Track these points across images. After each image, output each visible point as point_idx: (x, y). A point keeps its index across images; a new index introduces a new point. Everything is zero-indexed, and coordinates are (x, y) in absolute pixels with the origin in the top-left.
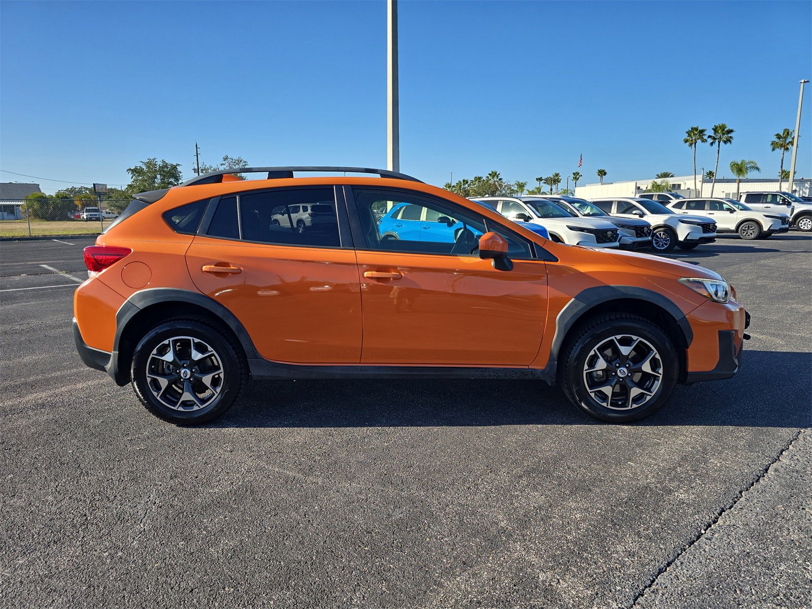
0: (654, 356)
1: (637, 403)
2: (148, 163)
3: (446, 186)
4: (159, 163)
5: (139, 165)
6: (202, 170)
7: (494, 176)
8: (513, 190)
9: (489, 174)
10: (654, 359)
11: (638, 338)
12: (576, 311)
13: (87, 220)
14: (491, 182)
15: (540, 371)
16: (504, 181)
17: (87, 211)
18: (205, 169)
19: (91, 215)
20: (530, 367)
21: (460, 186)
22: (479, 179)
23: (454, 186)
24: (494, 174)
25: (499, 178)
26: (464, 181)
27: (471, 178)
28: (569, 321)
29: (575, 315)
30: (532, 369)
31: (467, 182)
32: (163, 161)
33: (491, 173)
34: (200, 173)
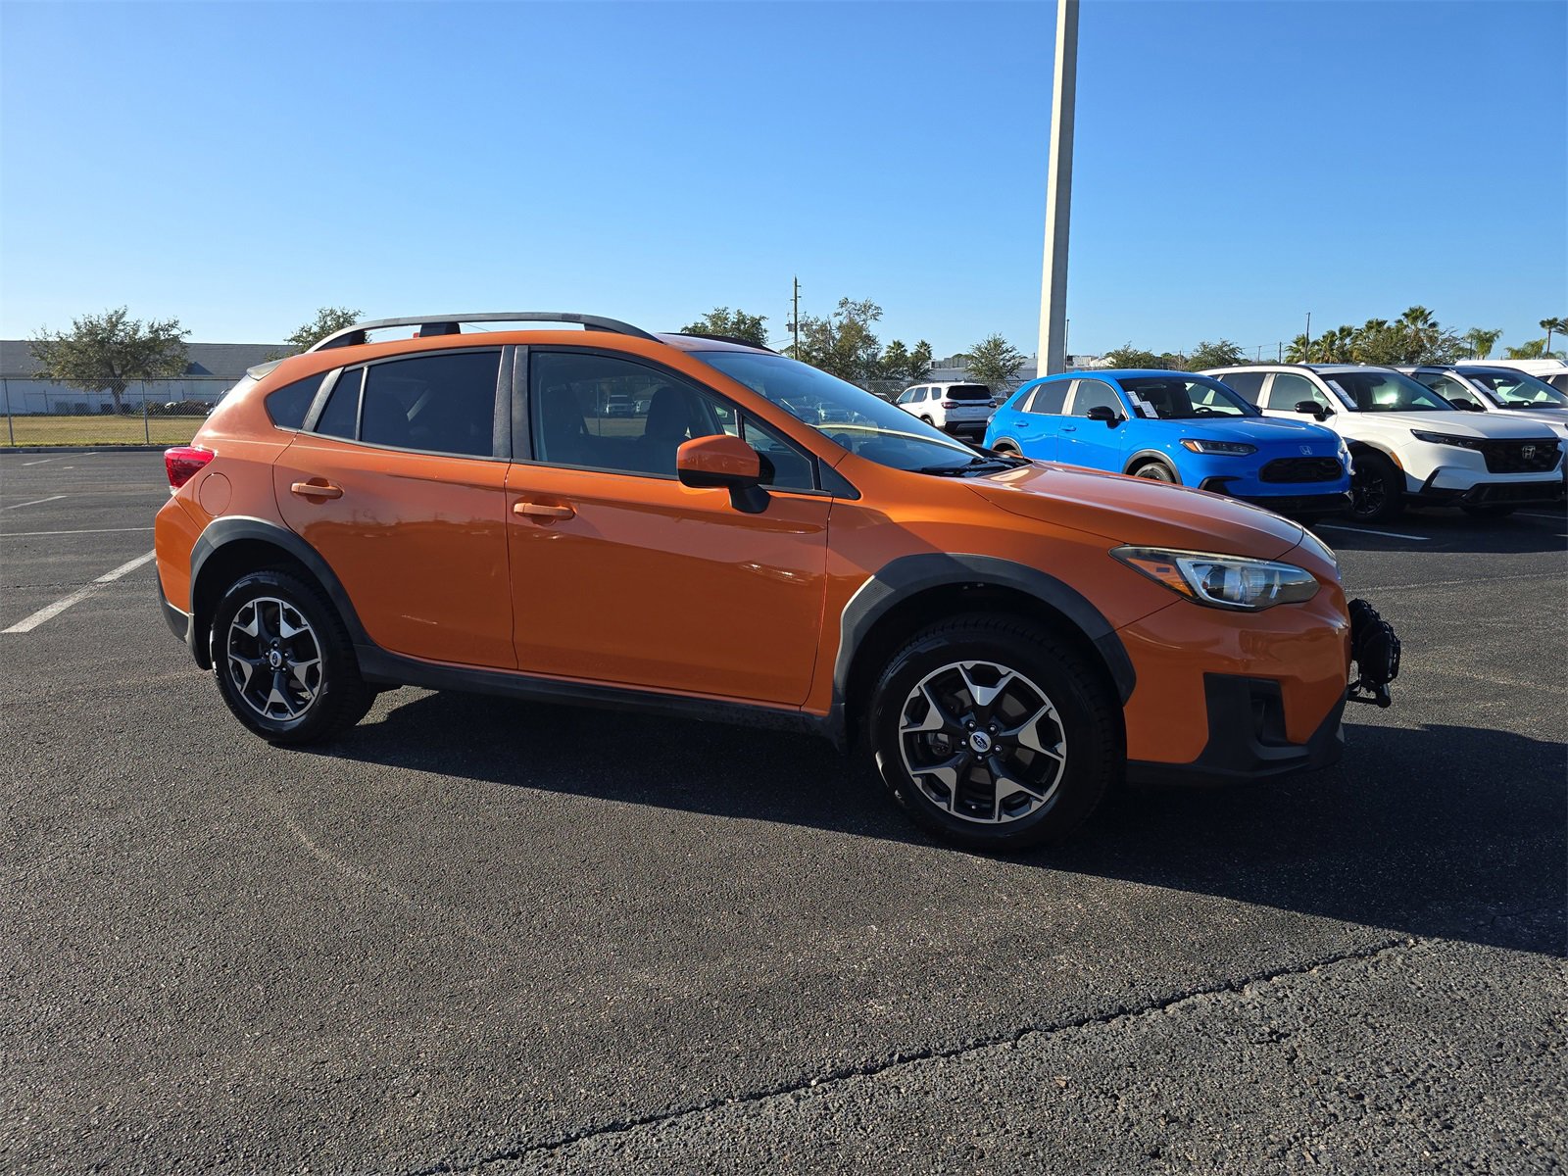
0: (1046, 714)
1: (1013, 812)
2: (714, 316)
3: (1296, 343)
4: (733, 317)
5: (701, 320)
6: (802, 326)
7: (1415, 319)
8: (1461, 349)
9: (1404, 314)
10: (1045, 721)
11: (1010, 672)
12: (875, 601)
13: (611, 415)
14: (1410, 331)
15: (820, 719)
16: (1441, 328)
17: (612, 401)
18: (806, 325)
19: (616, 407)
20: (803, 709)
21: (1332, 343)
22: (1377, 326)
23: (1316, 343)
24: (1416, 315)
25: (1429, 322)
26: (1342, 330)
27: (1360, 324)
28: (862, 621)
29: (874, 609)
30: (804, 713)
31: (1349, 334)
32: (739, 313)
33: (1407, 311)
34: (798, 332)
